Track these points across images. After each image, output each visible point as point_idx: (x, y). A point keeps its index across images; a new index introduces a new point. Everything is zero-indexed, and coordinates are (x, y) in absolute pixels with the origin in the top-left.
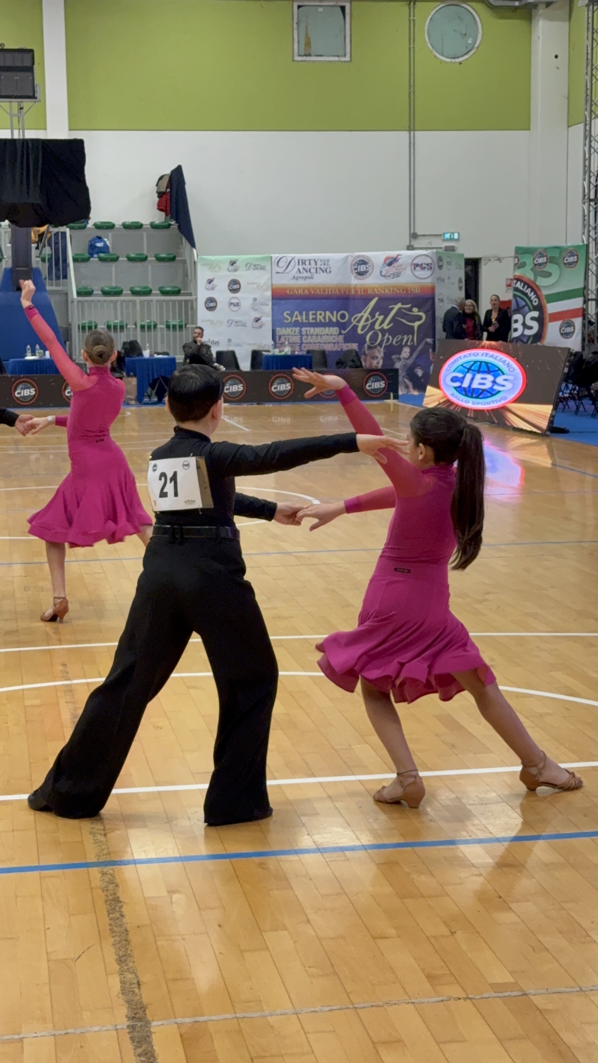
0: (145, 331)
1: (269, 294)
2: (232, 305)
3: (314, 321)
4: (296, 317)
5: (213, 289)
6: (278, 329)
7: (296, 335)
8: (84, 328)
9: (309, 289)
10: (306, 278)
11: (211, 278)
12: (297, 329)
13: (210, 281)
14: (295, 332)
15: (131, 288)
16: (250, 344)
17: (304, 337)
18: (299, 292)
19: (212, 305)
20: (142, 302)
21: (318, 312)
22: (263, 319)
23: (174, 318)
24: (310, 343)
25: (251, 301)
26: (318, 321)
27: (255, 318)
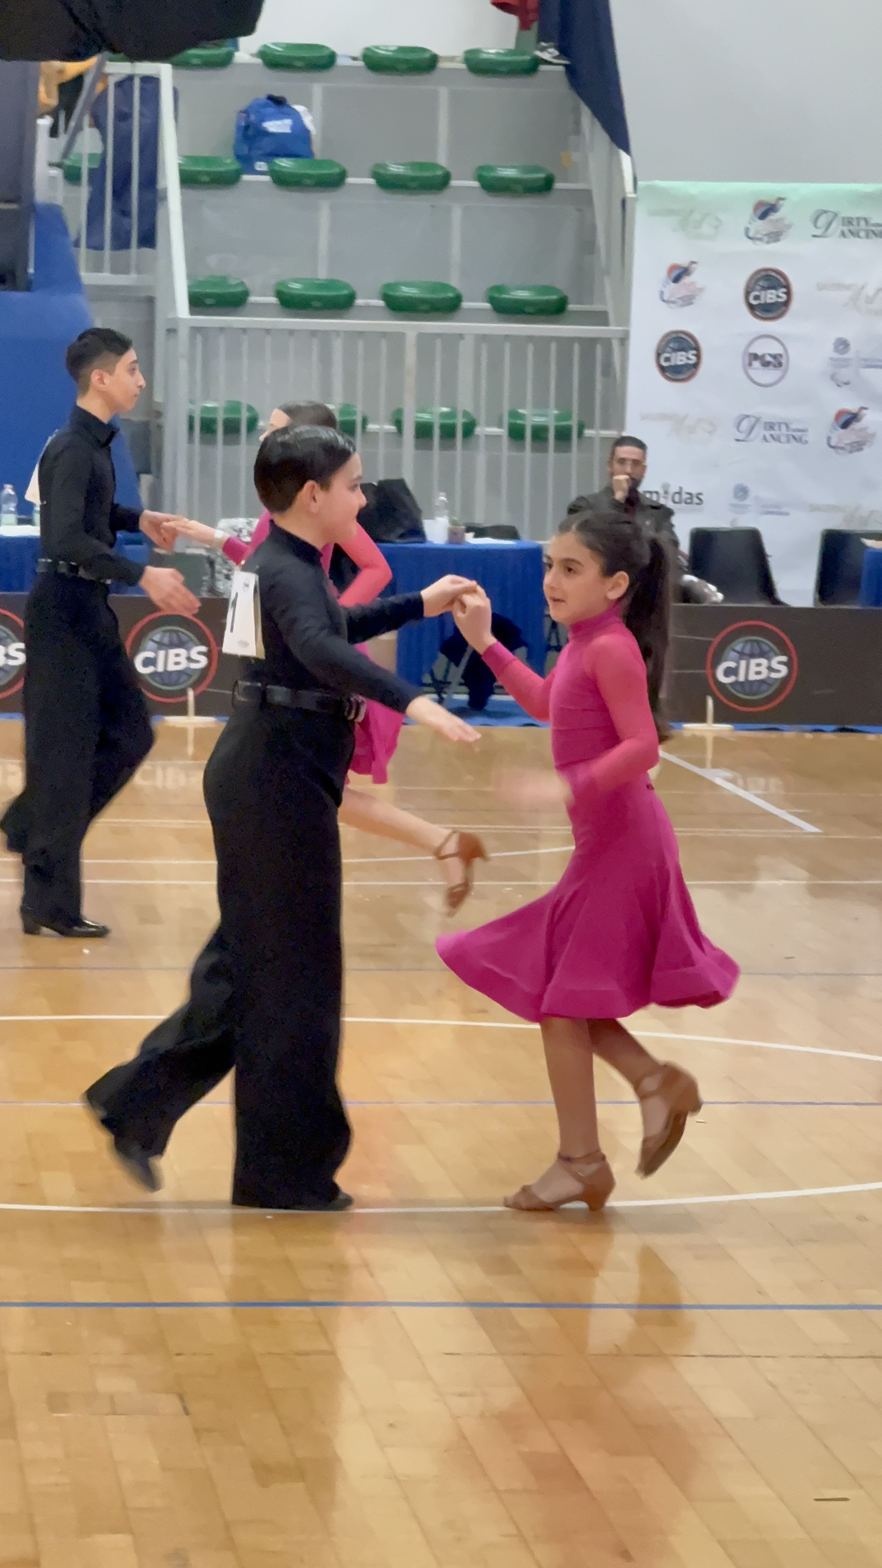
0: (430, 448)
2: (756, 364)
5: (688, 300)
8: (208, 426)
11: (683, 262)
13: (679, 274)
15: (388, 286)
16: (814, 508)
19: (680, 358)
20: (424, 340)
22: (869, 420)
23: (541, 403)
25: (829, 350)
27: (840, 414)
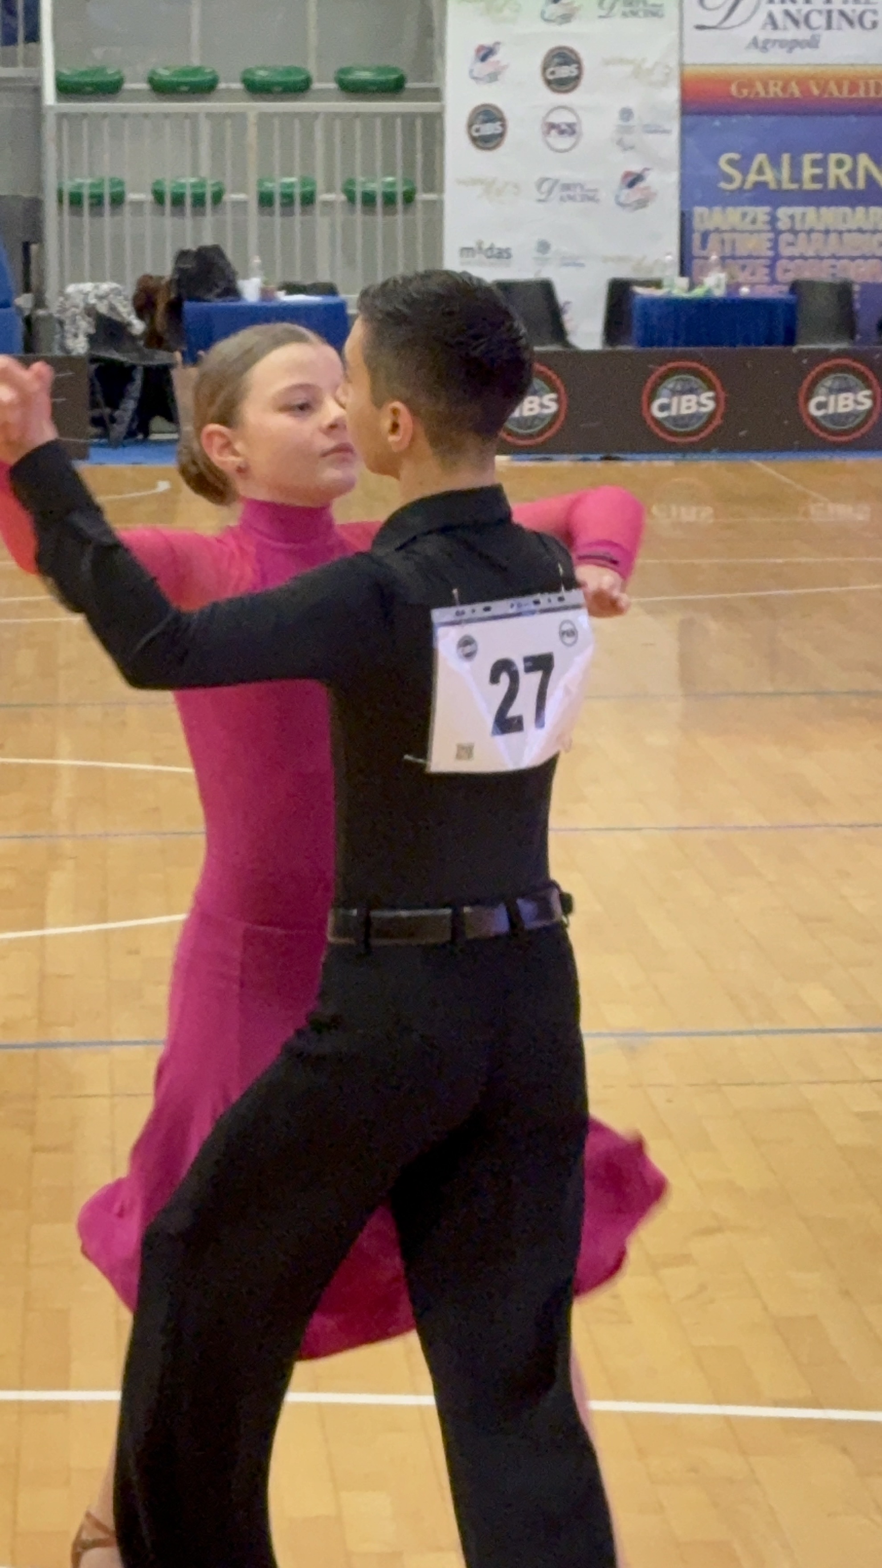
1: (672, 95)
2: (554, 132)
3: (818, 186)
4: (760, 171)
5: (493, 77)
6: (698, 210)
7: (759, 232)
9: (802, 81)
10: (792, 45)
11: (488, 42)
12: (762, 213)
13: (485, 54)
14: (754, 221)
16: (606, 260)
17: (785, 238)
18: (772, 89)
19: (489, 129)
21: (833, 157)
22: (652, 179)
23: (369, 171)
24: (804, 258)
25: (614, 118)
26: (832, 185)
27: (627, 174)
